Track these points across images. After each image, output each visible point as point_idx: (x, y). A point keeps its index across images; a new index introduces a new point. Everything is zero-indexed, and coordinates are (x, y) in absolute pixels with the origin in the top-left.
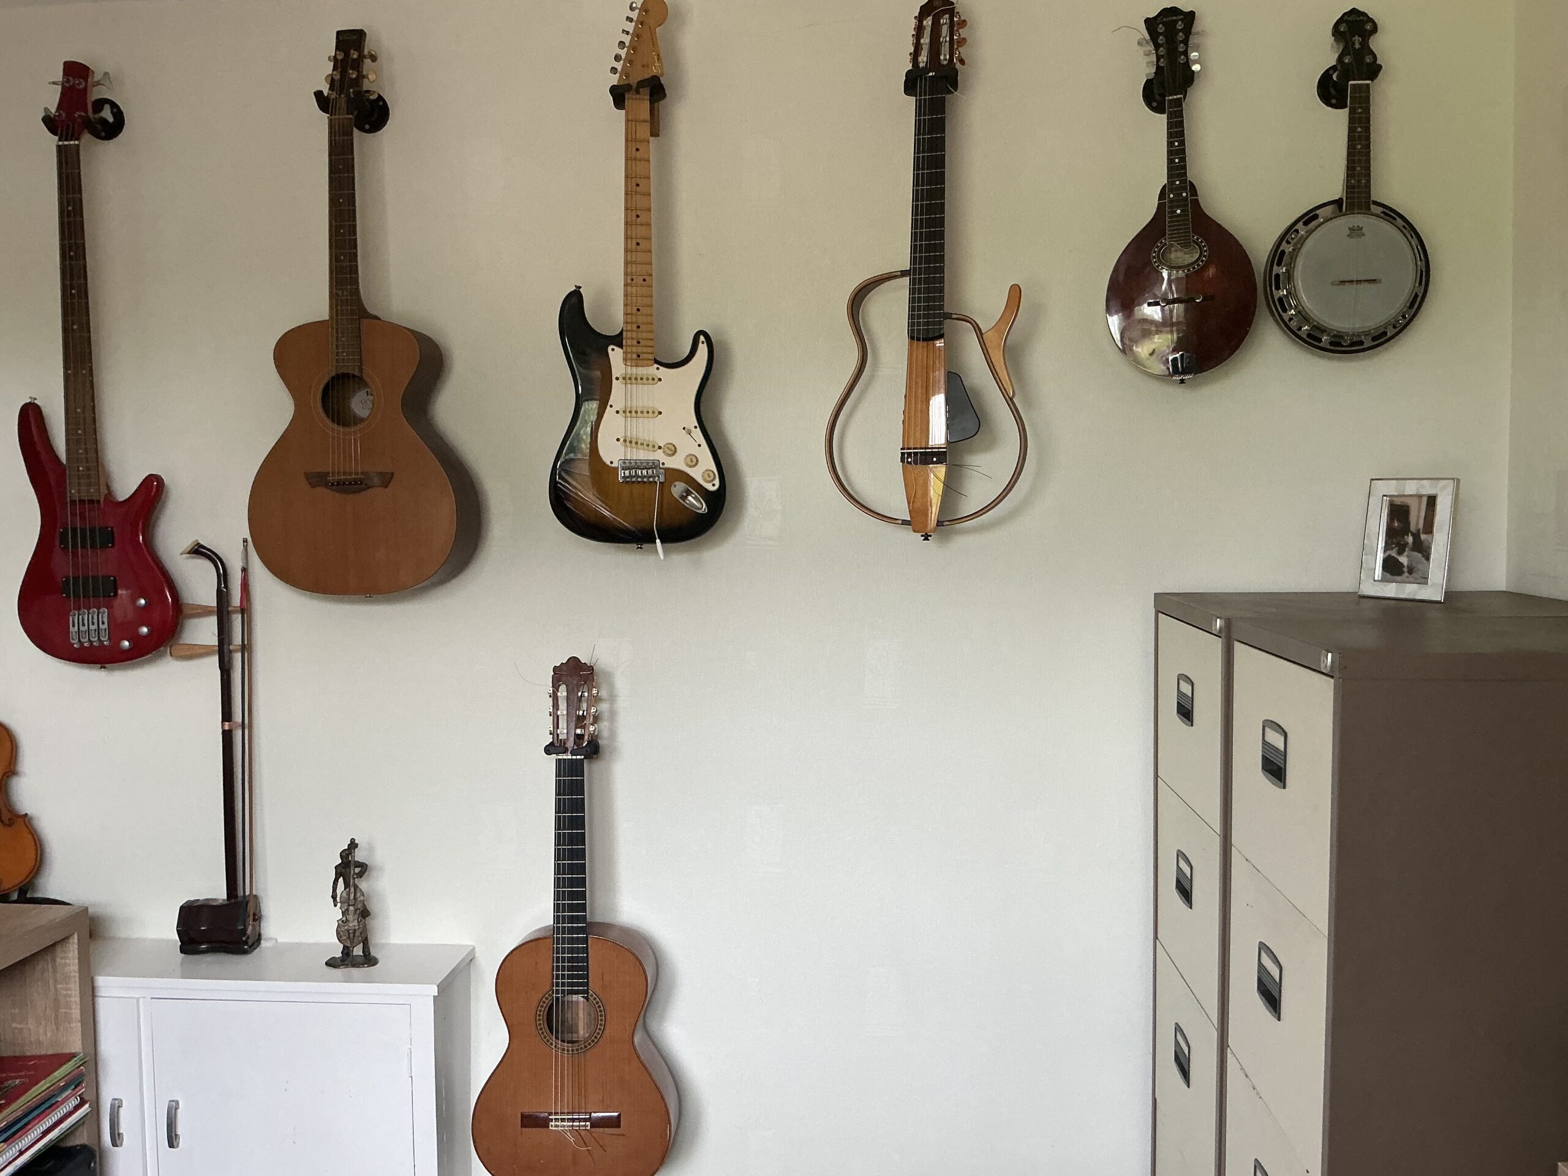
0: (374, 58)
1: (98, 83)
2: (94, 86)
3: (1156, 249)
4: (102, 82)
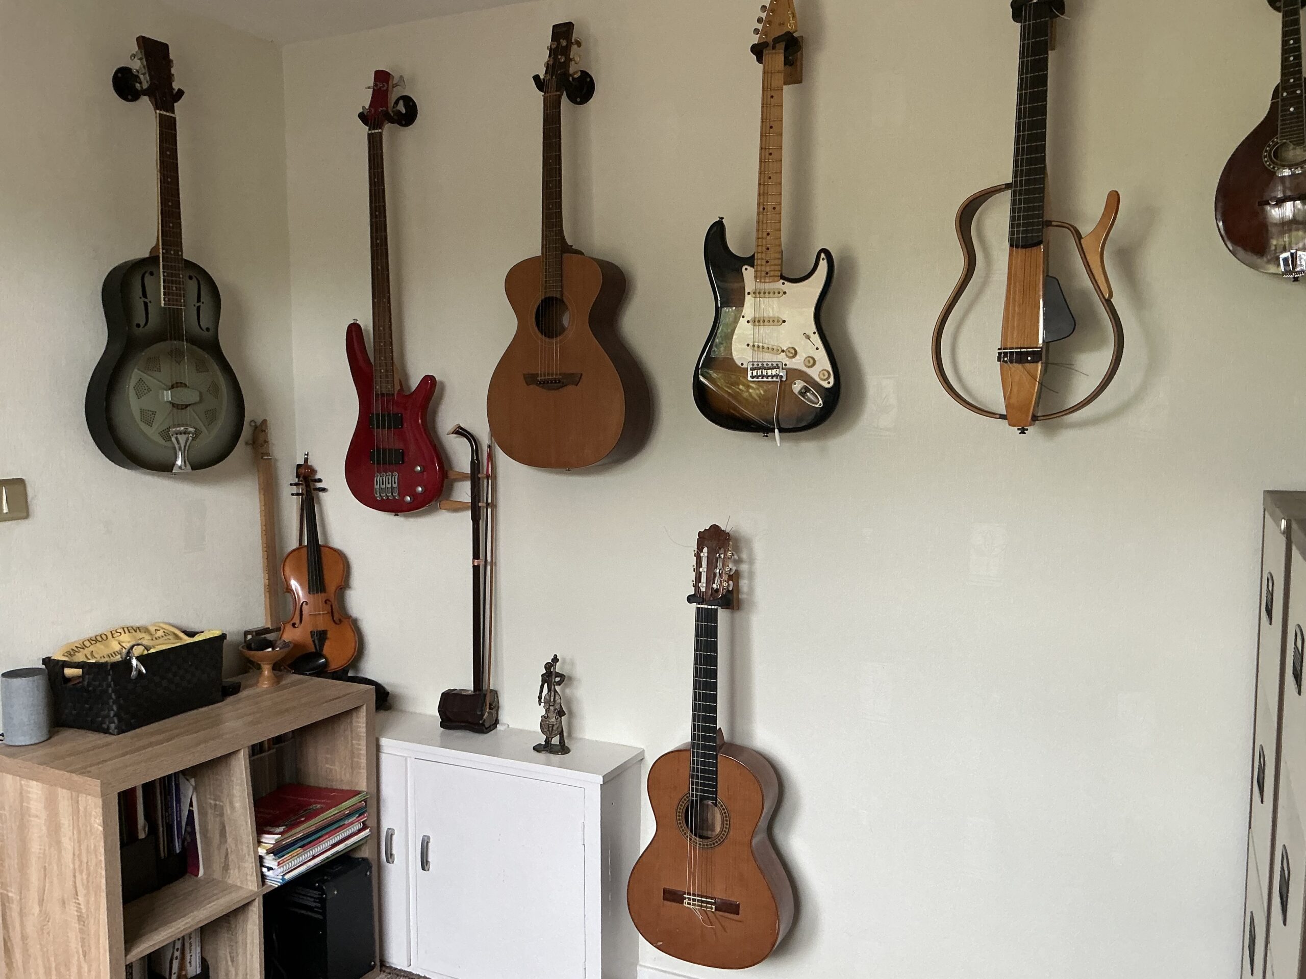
0: (579, 44)
1: (397, 85)
2: (393, 87)
3: (1268, 149)
4: (398, 84)
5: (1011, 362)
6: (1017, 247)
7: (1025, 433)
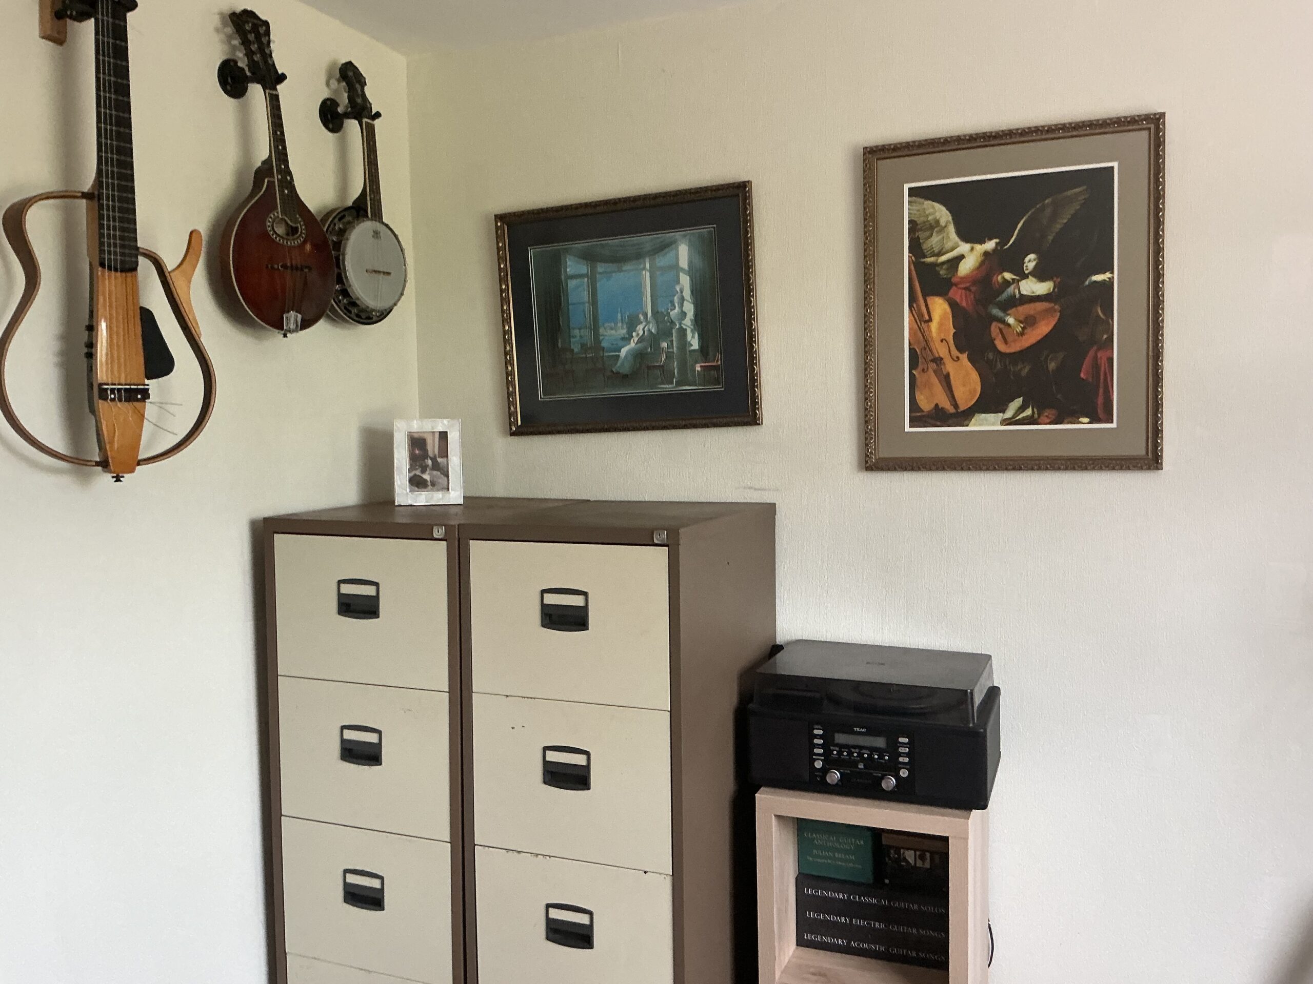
3: (270, 220)
5: (120, 400)
6: (116, 270)
7: (121, 481)
